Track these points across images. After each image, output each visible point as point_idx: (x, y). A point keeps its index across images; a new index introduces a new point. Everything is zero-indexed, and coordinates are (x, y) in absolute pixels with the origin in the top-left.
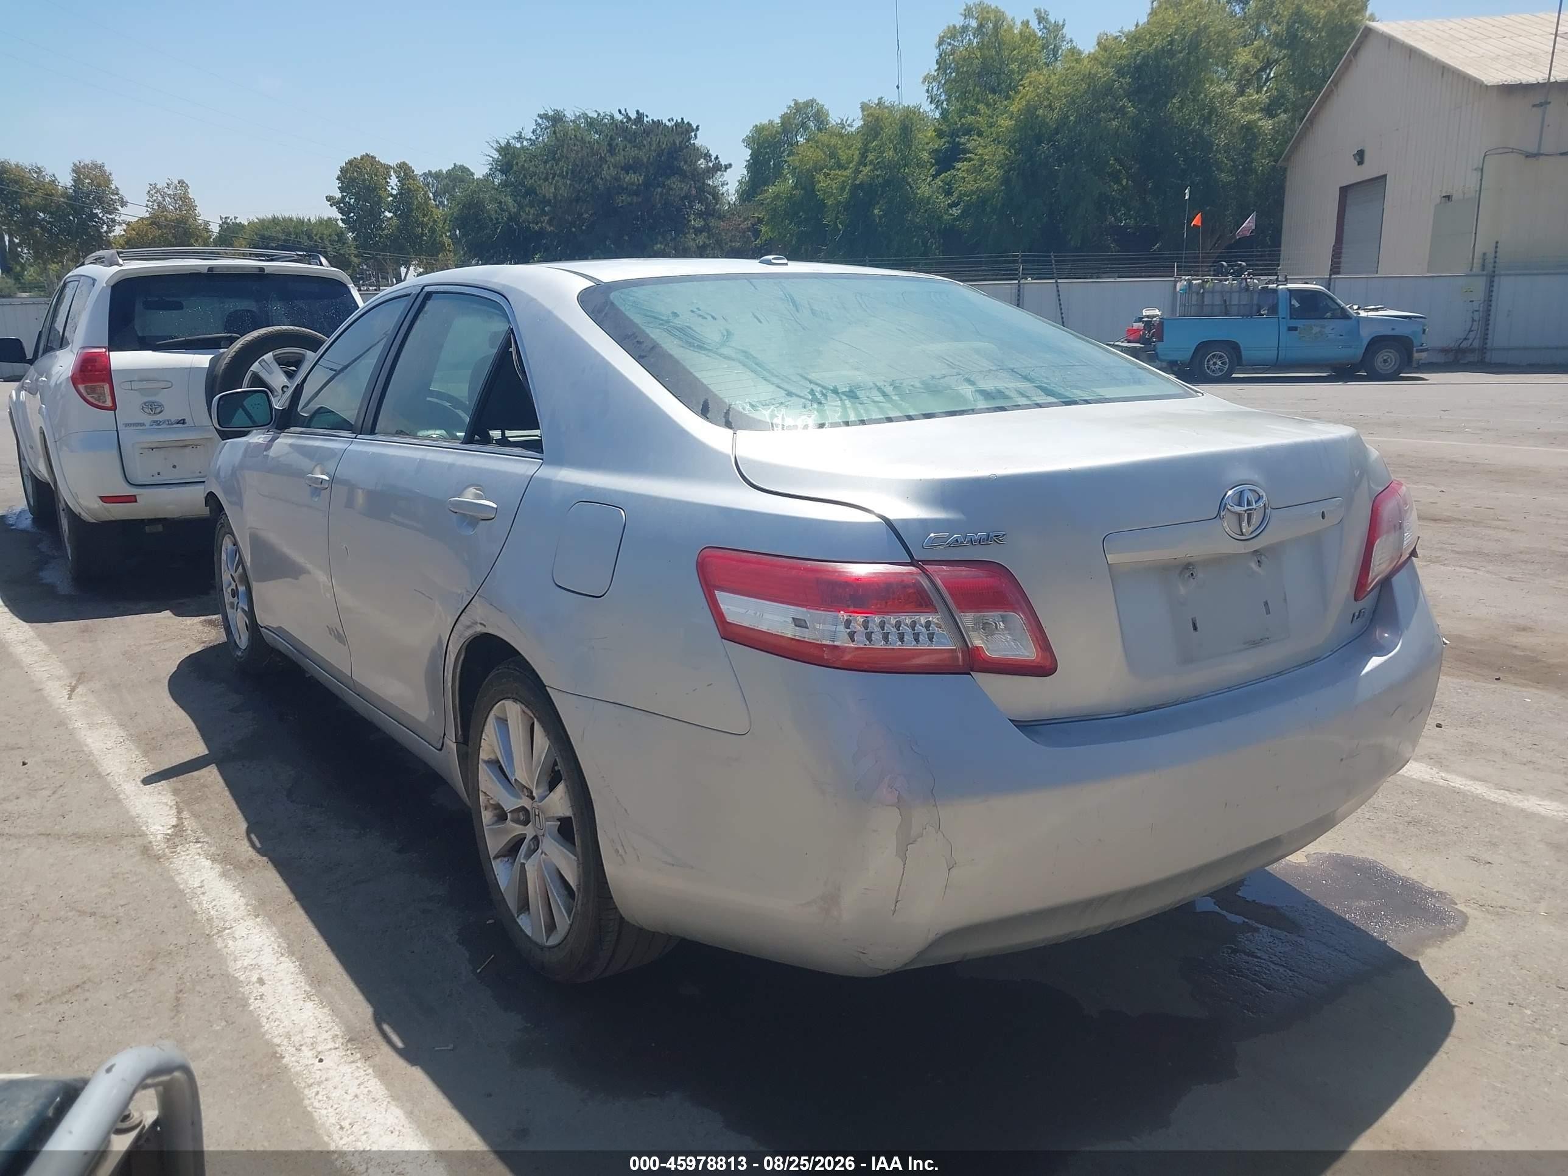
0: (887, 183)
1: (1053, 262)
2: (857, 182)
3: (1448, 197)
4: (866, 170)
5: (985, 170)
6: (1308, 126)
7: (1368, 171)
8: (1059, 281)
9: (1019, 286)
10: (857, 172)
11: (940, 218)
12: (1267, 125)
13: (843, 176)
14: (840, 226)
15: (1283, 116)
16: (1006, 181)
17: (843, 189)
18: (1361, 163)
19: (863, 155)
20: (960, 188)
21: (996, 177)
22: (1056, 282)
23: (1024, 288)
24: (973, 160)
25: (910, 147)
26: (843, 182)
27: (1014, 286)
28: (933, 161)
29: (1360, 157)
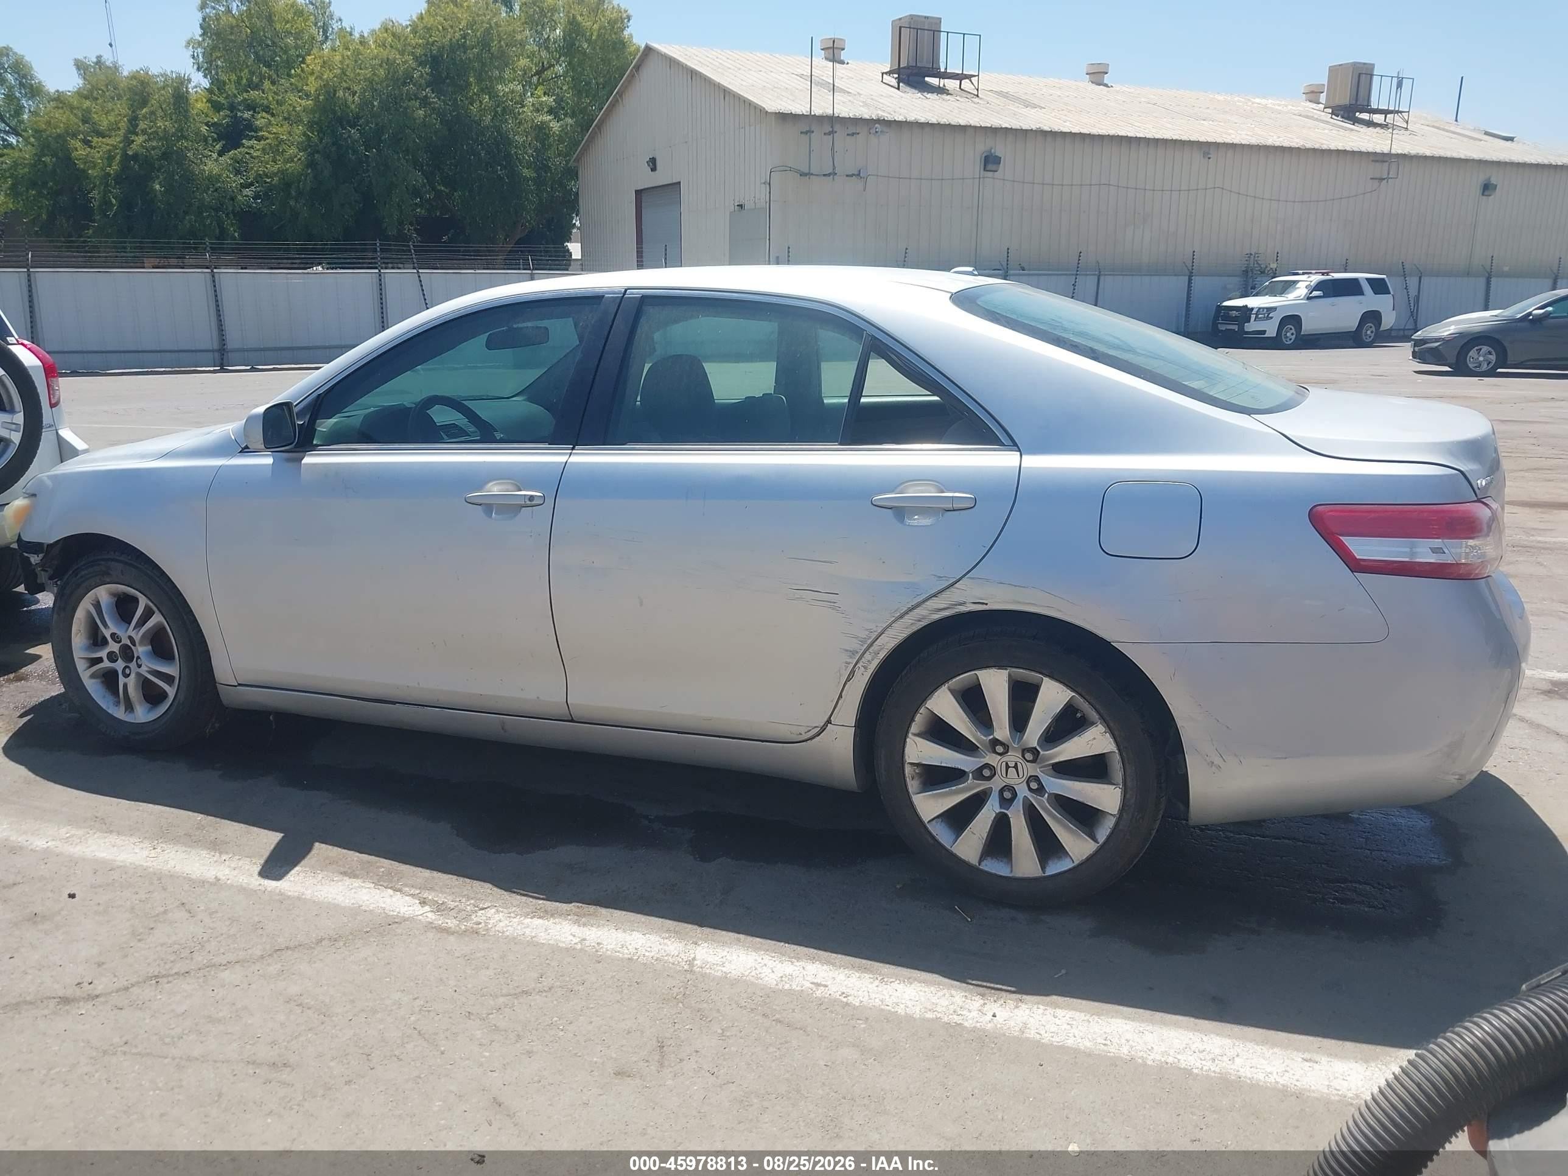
0: (165, 156)
1: (413, 251)
2: (130, 153)
3: (741, 206)
4: (140, 139)
5: (284, 151)
6: (597, 130)
7: (661, 178)
8: (420, 271)
9: (380, 275)
10: (128, 142)
11: (233, 199)
12: (555, 126)
13: (108, 145)
14: (114, 201)
15: (569, 121)
16: (311, 164)
17: (110, 158)
18: (654, 169)
19: (133, 121)
20: (257, 168)
21: (300, 159)
22: (418, 272)
23: (385, 277)
24: (267, 138)
25: (187, 118)
26: (109, 151)
27: (374, 275)
28: (215, 136)
29: (653, 164)
